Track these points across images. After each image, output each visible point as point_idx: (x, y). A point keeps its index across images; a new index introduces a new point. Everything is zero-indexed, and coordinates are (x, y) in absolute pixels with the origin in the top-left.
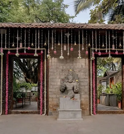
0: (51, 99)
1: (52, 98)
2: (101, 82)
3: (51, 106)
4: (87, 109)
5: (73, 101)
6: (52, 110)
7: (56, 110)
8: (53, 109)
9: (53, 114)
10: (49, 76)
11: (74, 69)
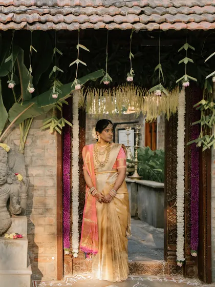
4: (51, 259)
11: (12, 138)
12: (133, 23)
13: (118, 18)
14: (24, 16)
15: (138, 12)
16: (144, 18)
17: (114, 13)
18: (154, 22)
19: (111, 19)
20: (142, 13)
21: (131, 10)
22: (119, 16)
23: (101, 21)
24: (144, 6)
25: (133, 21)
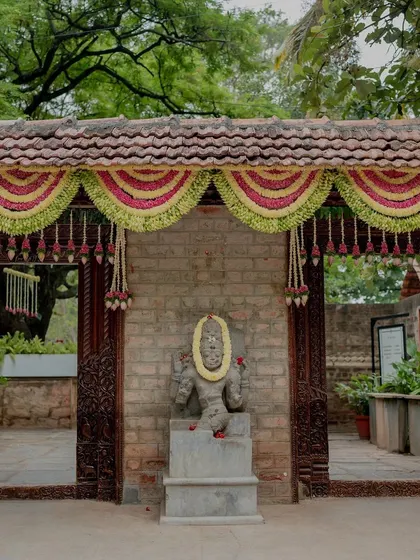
0: (133, 434)
1: (139, 429)
2: (377, 325)
3: (135, 466)
4: (282, 475)
5: (224, 445)
6: (137, 479)
7: (152, 479)
8: (144, 477)
9: (143, 496)
10: (126, 338)
11: (226, 309)
12: (377, 159)
13: (359, 153)
14: (242, 150)
15: (383, 146)
16: (389, 154)
17: (353, 147)
18: (401, 158)
19: (351, 154)
20: (388, 147)
21: (374, 144)
22: (360, 151)
23: (338, 156)
24: (392, 139)
25: (376, 156)
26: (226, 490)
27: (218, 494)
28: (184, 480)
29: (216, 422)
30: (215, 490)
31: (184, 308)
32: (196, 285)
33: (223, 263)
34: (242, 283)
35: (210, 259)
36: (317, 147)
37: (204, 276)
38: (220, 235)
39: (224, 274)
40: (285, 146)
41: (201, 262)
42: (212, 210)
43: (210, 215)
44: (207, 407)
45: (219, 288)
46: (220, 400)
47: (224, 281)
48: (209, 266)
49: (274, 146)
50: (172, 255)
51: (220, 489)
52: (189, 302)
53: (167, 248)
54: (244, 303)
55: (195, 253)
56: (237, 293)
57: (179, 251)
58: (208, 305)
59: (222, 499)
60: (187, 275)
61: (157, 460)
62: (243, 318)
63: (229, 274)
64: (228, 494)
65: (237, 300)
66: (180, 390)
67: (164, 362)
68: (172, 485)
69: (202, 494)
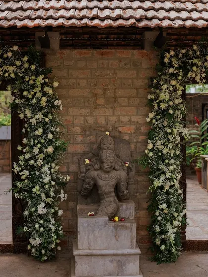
2: (206, 108)
11: (117, 125)
23: (201, 19)
26: (118, 258)
27: (112, 261)
28: (88, 252)
29: (110, 210)
30: (110, 258)
31: (86, 124)
32: (96, 108)
33: (115, 92)
34: (129, 106)
35: (106, 89)
36: (185, 10)
37: (101, 101)
38: (113, 72)
39: (116, 100)
40: (162, 9)
41: (99, 91)
42: (107, 54)
43: (105, 57)
44: (104, 199)
45: (111, 110)
46: (113, 194)
47: (116, 105)
48: (104, 94)
49: (153, 9)
50: (78, 86)
51: (114, 258)
52: (90, 120)
53: (75, 81)
54: (130, 121)
55: (95, 85)
56: (125, 114)
57: (83, 83)
58: (104, 122)
59: (115, 264)
60: (89, 101)
61: (68, 230)
62: (129, 132)
63: (120, 100)
64: (119, 261)
65: (125, 119)
66: (84, 186)
67: (73, 163)
68: (79, 255)
69: (101, 262)
